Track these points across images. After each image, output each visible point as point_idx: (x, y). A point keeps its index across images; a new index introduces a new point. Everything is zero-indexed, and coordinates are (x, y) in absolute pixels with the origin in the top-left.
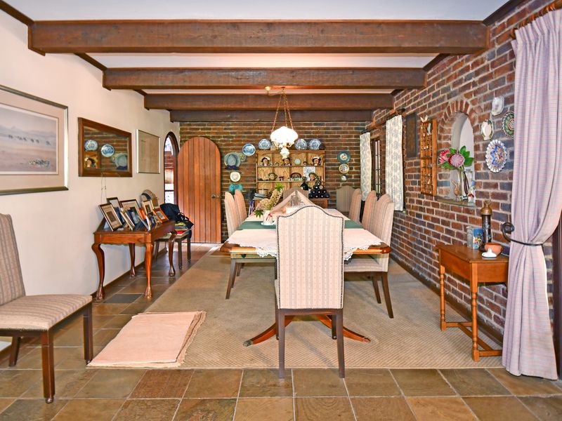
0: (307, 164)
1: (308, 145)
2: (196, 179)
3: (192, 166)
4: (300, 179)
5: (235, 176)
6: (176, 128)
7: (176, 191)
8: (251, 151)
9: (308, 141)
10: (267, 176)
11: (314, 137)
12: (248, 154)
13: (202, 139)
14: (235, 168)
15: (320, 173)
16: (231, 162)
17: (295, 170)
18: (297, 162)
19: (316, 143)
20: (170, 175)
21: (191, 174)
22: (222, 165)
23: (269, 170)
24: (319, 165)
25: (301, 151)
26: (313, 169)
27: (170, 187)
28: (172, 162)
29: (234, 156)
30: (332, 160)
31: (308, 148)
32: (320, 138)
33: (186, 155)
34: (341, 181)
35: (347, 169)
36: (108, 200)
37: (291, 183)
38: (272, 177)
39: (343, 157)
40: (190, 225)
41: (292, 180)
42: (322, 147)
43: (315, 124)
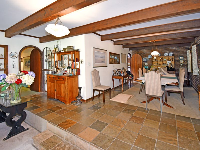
0: (168, 60)
1: (168, 54)
2: (136, 65)
3: (134, 61)
4: (166, 65)
5: (146, 64)
6: (131, 52)
7: (131, 68)
8: (150, 57)
9: (168, 53)
10: (155, 64)
11: (171, 52)
12: (150, 58)
13: (137, 54)
14: (146, 62)
15: (173, 63)
16: (145, 60)
17: (164, 62)
18: (165, 60)
19: (171, 54)
20: (129, 64)
21: (134, 63)
22: (142, 61)
23: (156, 62)
24: (172, 60)
25: (166, 56)
26: (170, 62)
28: (129, 60)
29: (146, 59)
30: (177, 59)
31: (168, 56)
32: (172, 52)
33: (133, 59)
34: (181, 66)
35: (182, 62)
36: (115, 69)
37: (163, 66)
38: (157, 64)
39: (181, 58)
41: (163, 65)
42: (173, 55)
43: (171, 48)
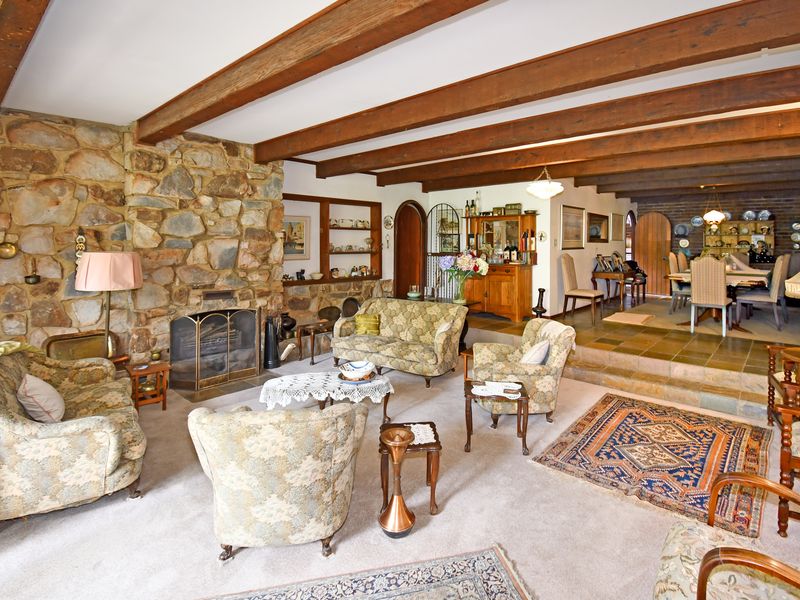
0: (756, 233)
1: (757, 215)
2: (650, 244)
3: (646, 235)
4: (748, 246)
5: (684, 243)
6: (635, 207)
7: (633, 253)
8: (699, 223)
9: (757, 213)
10: (714, 243)
11: (765, 209)
12: (697, 225)
13: (655, 215)
14: (684, 236)
15: (770, 241)
16: (681, 231)
17: (743, 238)
18: (745, 231)
19: (766, 213)
20: (629, 242)
21: (646, 241)
22: (672, 233)
23: (717, 239)
24: (768, 233)
25: (749, 221)
26: (762, 238)
27: (629, 250)
28: (632, 232)
29: (683, 227)
30: (783, 228)
31: (756, 219)
32: (769, 209)
33: (642, 227)
34: (793, 249)
37: (738, 249)
38: (719, 244)
39: (796, 226)
40: (645, 276)
41: (739, 247)
42: (772, 218)
43: (765, 197)
